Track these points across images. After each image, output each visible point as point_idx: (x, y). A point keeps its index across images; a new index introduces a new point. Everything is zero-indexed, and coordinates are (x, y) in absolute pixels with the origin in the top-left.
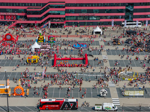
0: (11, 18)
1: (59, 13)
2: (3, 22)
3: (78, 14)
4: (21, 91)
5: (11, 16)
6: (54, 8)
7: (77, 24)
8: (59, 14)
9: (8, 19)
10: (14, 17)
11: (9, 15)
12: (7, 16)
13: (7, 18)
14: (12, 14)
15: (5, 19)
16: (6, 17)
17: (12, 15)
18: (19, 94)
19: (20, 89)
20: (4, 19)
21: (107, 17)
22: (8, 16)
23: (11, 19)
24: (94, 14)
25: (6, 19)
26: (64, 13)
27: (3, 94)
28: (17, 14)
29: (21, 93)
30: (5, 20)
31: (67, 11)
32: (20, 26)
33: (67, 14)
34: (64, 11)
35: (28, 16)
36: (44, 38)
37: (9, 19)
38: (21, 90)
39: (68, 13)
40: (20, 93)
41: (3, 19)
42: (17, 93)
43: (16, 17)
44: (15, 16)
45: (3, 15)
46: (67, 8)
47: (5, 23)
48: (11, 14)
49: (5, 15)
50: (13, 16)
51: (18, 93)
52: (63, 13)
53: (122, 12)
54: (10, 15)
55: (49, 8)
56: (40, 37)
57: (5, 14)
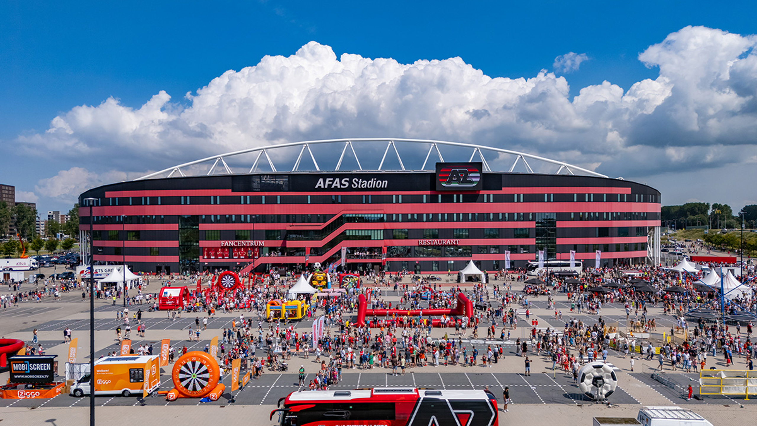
0: (246, 254)
1: (370, 234)
2: (225, 265)
3: (416, 241)
4: (207, 376)
5: (246, 248)
6: (355, 222)
7: (414, 266)
8: (369, 238)
9: (239, 258)
10: (254, 251)
11: (241, 247)
12: (236, 250)
13: (236, 255)
14: (250, 243)
15: (231, 257)
16: (233, 251)
17: (250, 247)
18: (195, 389)
19: (201, 365)
20: (229, 256)
21: (488, 247)
22: (239, 248)
23: (246, 257)
24: (456, 242)
25: (235, 257)
26: (381, 235)
27: (120, 392)
28: (261, 243)
29: (205, 383)
30: (231, 260)
31: (388, 234)
32: (269, 272)
33: (388, 240)
34: (381, 230)
35: (290, 244)
36: (327, 280)
37: (242, 256)
38: (204, 368)
39: (390, 239)
40: (202, 386)
41: (226, 256)
42: (187, 386)
43: (258, 251)
44: (256, 249)
45: (226, 247)
46: (388, 226)
47: (230, 268)
48: (247, 243)
49: (233, 247)
50: (253, 248)
51: (191, 386)
52: (379, 236)
53: (527, 236)
54: (244, 247)
55: (342, 224)
56: (318, 277)
57: (232, 243)
